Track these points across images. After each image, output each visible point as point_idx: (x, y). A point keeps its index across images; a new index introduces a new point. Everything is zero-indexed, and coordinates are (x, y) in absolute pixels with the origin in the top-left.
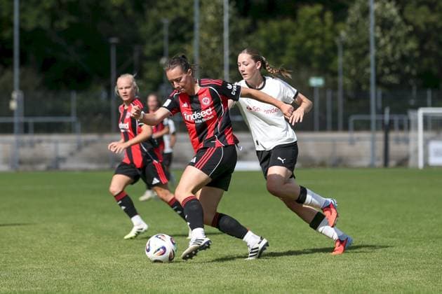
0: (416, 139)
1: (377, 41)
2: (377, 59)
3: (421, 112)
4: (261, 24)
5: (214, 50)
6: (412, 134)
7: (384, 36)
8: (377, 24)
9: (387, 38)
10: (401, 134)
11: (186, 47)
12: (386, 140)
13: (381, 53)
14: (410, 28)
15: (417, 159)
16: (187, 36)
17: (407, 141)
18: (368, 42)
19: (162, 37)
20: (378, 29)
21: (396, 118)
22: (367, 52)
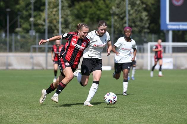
0: (147, 56)
1: (129, 11)
2: (129, 20)
3: (150, 44)
4: (76, 3)
5: (54, 15)
6: (145, 55)
7: (132, 9)
8: (129, 4)
9: (134, 10)
10: (140, 54)
11: (42, 14)
13: (131, 17)
14: (144, 6)
15: (147, 66)
16: (42, 8)
17: (142, 57)
18: (125, 12)
19: (31, 9)
20: (130, 6)
22: (125, 16)
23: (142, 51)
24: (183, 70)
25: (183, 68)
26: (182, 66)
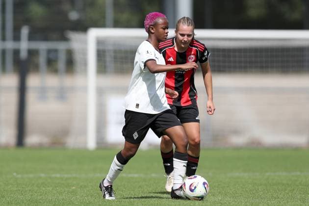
10: (52, 81)
12: (22, 90)
21: (43, 46)
23: (61, 64)
24: (237, 148)
25: (238, 140)
26: (236, 132)
